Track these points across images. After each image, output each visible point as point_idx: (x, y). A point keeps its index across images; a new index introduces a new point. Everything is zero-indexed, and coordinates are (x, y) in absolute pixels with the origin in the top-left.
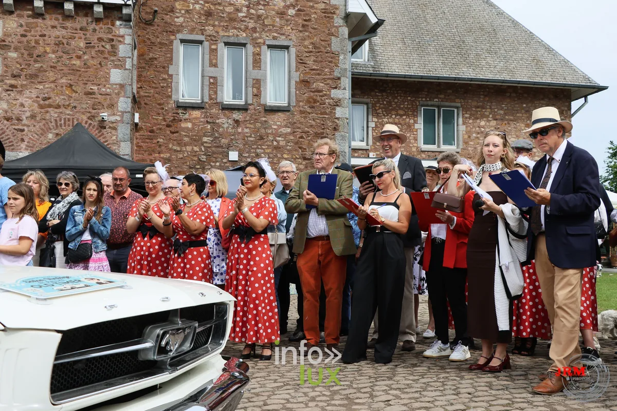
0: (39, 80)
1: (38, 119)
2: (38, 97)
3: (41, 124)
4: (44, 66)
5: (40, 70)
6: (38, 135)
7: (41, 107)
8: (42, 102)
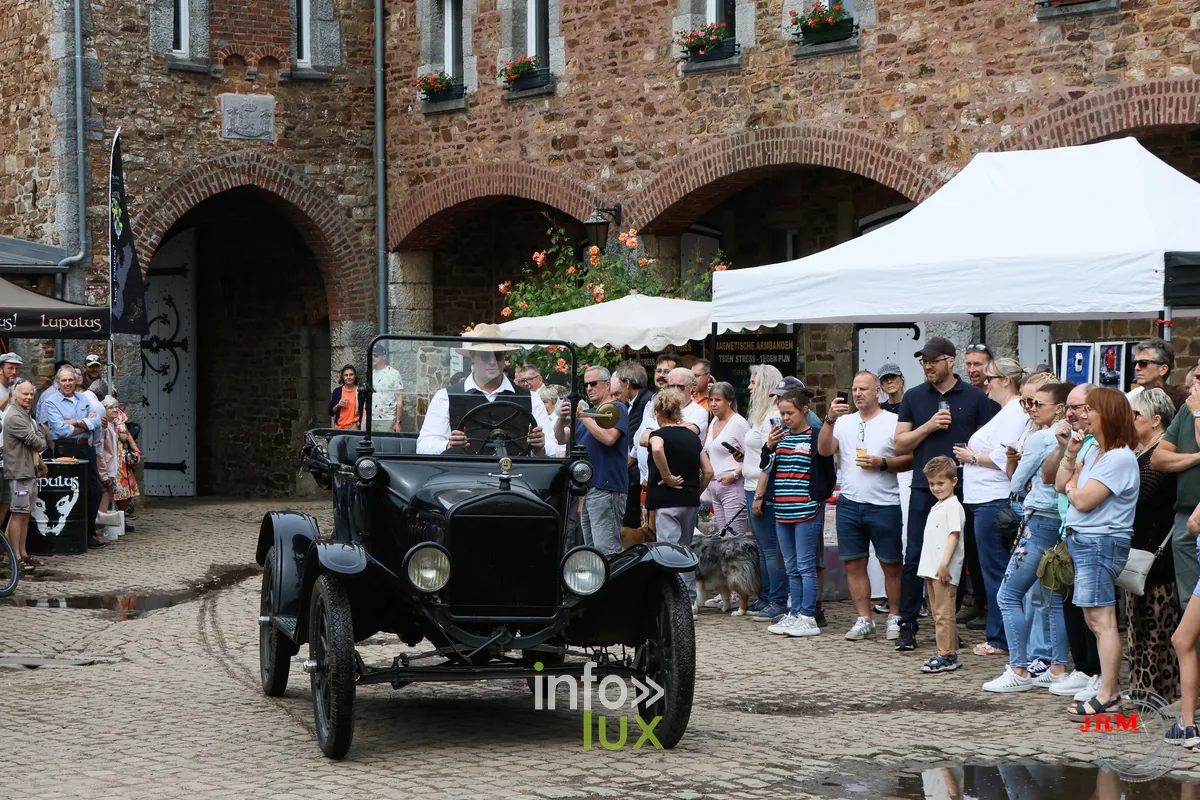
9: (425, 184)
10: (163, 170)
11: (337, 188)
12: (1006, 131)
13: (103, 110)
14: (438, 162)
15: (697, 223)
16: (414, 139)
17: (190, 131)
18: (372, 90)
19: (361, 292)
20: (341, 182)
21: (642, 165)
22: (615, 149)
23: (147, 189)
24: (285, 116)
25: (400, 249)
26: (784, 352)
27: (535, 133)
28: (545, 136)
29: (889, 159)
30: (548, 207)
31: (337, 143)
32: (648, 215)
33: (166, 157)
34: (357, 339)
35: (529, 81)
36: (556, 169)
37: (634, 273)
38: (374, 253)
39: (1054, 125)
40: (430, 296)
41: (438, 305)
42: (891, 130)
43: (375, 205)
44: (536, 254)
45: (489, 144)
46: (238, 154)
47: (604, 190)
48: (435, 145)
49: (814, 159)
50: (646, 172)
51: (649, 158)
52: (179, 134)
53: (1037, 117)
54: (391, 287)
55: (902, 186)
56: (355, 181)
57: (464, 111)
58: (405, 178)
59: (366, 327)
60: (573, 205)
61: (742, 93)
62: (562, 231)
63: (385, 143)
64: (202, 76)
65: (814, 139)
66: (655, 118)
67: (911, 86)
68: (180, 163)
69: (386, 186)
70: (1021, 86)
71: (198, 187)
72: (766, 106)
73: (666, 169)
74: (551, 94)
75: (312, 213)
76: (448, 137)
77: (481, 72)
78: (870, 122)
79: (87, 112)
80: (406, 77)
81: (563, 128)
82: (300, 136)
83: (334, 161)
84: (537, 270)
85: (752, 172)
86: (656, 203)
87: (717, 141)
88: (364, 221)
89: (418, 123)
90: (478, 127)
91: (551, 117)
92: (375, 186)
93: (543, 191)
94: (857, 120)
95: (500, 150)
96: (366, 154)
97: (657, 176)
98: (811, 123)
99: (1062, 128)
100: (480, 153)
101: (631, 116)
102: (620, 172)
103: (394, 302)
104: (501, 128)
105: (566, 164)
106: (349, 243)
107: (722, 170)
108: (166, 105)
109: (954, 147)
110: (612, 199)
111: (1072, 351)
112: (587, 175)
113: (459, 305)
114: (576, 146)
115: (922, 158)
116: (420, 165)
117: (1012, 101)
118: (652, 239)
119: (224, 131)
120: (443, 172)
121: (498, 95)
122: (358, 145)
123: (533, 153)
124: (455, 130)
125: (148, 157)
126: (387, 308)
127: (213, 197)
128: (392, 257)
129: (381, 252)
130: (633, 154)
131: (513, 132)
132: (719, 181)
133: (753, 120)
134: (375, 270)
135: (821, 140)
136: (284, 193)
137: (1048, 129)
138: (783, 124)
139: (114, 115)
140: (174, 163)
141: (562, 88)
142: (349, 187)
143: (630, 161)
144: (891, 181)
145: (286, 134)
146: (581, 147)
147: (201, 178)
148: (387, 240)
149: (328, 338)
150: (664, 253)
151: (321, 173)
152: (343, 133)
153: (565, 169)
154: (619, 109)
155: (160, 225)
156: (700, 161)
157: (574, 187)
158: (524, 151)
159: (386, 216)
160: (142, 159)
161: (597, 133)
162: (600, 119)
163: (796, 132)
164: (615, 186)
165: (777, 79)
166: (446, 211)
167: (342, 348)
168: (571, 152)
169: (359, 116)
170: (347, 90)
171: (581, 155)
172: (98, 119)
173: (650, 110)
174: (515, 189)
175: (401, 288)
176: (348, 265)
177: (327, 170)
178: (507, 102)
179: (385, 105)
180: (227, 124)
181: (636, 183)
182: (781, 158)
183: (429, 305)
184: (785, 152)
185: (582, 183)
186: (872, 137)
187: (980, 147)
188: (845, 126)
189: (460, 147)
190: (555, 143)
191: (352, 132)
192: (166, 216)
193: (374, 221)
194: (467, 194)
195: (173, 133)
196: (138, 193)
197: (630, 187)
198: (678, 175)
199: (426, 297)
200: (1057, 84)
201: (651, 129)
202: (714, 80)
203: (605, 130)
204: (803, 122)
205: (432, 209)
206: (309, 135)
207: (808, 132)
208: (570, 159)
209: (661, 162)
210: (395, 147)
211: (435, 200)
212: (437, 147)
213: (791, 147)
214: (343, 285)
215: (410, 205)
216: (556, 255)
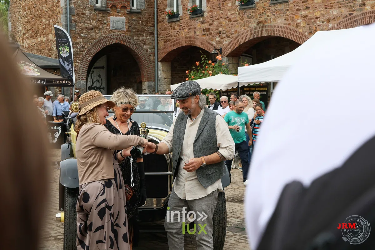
9: (168, 42)
10: (93, 39)
11: (143, 44)
12: (330, 25)
13: (75, 21)
14: (172, 36)
15: (244, 53)
16: (165, 29)
17: (101, 27)
18: (153, 15)
19: (151, 73)
20: (145, 42)
21: (228, 36)
22: (220, 32)
23: (88, 44)
24: (128, 23)
25: (160, 61)
26: (264, 91)
27: (198, 27)
28: (201, 28)
29: (297, 34)
30: (201, 49)
31: (144, 31)
32: (229, 51)
33: (93, 35)
34: (149, 88)
35: (196, 12)
36: (204, 38)
38: (154, 62)
39: (344, 23)
40: (170, 75)
41: (173, 77)
43: (155, 49)
44: (197, 62)
45: (186, 31)
46: (115, 34)
47: (217, 44)
48: (171, 31)
49: (276, 34)
50: (229, 38)
51: (230, 34)
52: (97, 28)
53: (339, 21)
54: (159, 72)
55: (299, 41)
56: (149, 42)
57: (179, 21)
58: (163, 41)
59: (152, 83)
60: (209, 48)
61: (255, 15)
62: (205, 56)
63: (157, 31)
64: (104, 12)
65: (276, 28)
66: (231, 23)
67: (303, 12)
68: (98, 37)
69: (158, 43)
70: (335, 12)
71: (103, 43)
72: (262, 19)
73: (234, 38)
74: (202, 16)
75: (136, 51)
76: (174, 29)
77: (183, 10)
78: (292, 23)
79: (71, 22)
80: (163, 11)
81: (206, 26)
82: (133, 29)
83: (143, 36)
84: (197, 67)
85: (258, 38)
86: (231, 47)
87: (248, 29)
88: (151, 53)
89: (166, 25)
90: (182, 26)
91: (202, 23)
92: (155, 43)
93: (200, 44)
94: (288, 22)
95: (188, 32)
96: (152, 34)
97: (232, 40)
98: (275, 24)
99: (346, 24)
100: (183, 33)
101: (225, 22)
102: (221, 38)
103: (160, 76)
104: (189, 26)
105: (207, 36)
106: (147, 59)
107: (250, 38)
108: (94, 20)
109: (314, 30)
110: (219, 46)
112: (212, 39)
113: (179, 77)
114: (209, 31)
115: (306, 34)
116: (167, 37)
117: (332, 17)
118: (231, 58)
119: (111, 27)
120: (173, 39)
121: (188, 17)
122: (150, 31)
123: (198, 33)
124: (176, 27)
125: (88, 35)
126: (158, 78)
127: (107, 46)
128: (159, 63)
129: (156, 62)
130: (225, 33)
131: (192, 27)
132: (249, 41)
133: (259, 23)
134: (154, 67)
135: (278, 29)
136: (128, 45)
137: (342, 25)
138: (267, 24)
139: (79, 23)
140: (96, 37)
141: (206, 14)
142: (147, 43)
143: (224, 35)
144: (296, 40)
145: (128, 28)
146: (211, 31)
147: (104, 41)
148: (158, 58)
149: (141, 87)
150: (234, 62)
151: (139, 39)
152: (145, 28)
153: (206, 38)
154: (221, 20)
155: (92, 54)
156: (244, 35)
157: (209, 43)
158: (195, 33)
159: (158, 52)
160: (87, 35)
161: (215, 27)
162: (216, 23)
163: (270, 26)
164: (220, 42)
165: (265, 11)
166: (174, 50)
167: (145, 89)
168: (208, 33)
169: (150, 23)
170: (147, 16)
171: (211, 34)
172: (74, 24)
173: (230, 20)
174: (193, 44)
175: (162, 72)
176: (147, 66)
177: (141, 38)
178: (190, 18)
179: (157, 20)
180: (111, 25)
181: (226, 42)
182: (266, 34)
183: (170, 77)
184: (267, 32)
185: (211, 42)
186: (292, 28)
187: (323, 30)
188: (284, 24)
189: (178, 32)
190: (204, 30)
191: (148, 28)
192: (94, 52)
193: (155, 53)
194: (180, 45)
195: (95, 28)
196: (85, 45)
197: (224, 43)
198: (238, 39)
199: (169, 75)
200: (345, 11)
201: (230, 26)
202: (248, 11)
203: (218, 26)
204: (273, 23)
205: (170, 49)
206: (135, 28)
207: (274, 26)
208: (208, 35)
209: (233, 35)
210: (160, 32)
211: (171, 47)
212: (172, 32)
213: (269, 31)
214: (145, 71)
215: (165, 48)
216: (203, 63)
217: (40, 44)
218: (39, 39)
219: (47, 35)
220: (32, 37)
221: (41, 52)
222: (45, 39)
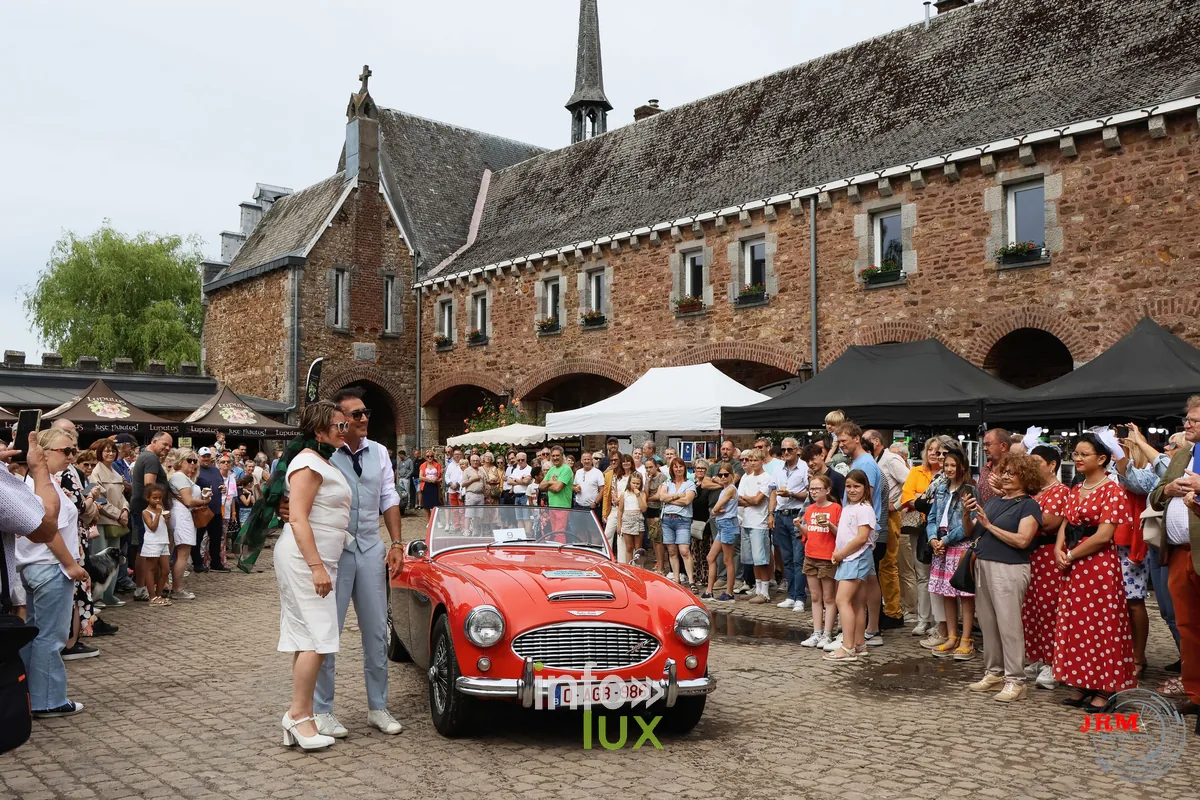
0: (1117, 248)
1: (1117, 308)
2: (1116, 275)
3: (1123, 315)
4: (1124, 226)
5: (1118, 233)
6: (1119, 333)
7: (1122, 289)
8: (1122, 282)
9: (436, 380)
10: (329, 373)
11: (400, 381)
12: (664, 361)
13: (305, 348)
14: (441, 371)
15: (543, 396)
16: (432, 361)
17: (341, 357)
18: (415, 342)
19: (409, 423)
20: (402, 379)
21: (522, 373)
22: (511, 366)
23: (322, 380)
24: (380, 352)
25: (426, 406)
26: (575, 447)
27: (480, 360)
28: (484, 361)
29: (620, 372)
30: (484, 389)
32: (524, 393)
33: (330, 367)
34: (407, 442)
35: (478, 339)
36: (488, 374)
37: (518, 416)
38: (415, 407)
39: (682, 359)
41: (441, 429)
42: (619, 360)
43: (416, 388)
44: (479, 408)
45: (462, 364)
46: (360, 367)
47: (507, 383)
49: (590, 371)
50: (524, 376)
51: (525, 370)
52: (336, 358)
53: (675, 355)
54: (422, 422)
55: (623, 382)
56: (408, 379)
57: (452, 350)
58: (428, 378)
59: (412, 437)
60: (495, 388)
61: (562, 345)
62: (489, 399)
63: (420, 363)
64: (346, 335)
65: (589, 364)
66: (527, 354)
67: (627, 343)
68: (336, 370)
69: (420, 381)
70: (669, 344)
71: (343, 379)
72: (569, 351)
73: (531, 375)
74: (486, 344)
75: (390, 391)
76: (445, 362)
77: (459, 335)
78: (611, 357)
79: (299, 349)
80: (429, 337)
81: (491, 358)
82: (386, 360)
83: (400, 370)
84: (479, 415)
85: (565, 376)
86: (527, 388)
87: (551, 364)
88: (411, 395)
89: (434, 356)
90: (457, 358)
91: (486, 354)
92: (416, 381)
93: (483, 383)
94: (605, 355)
95: (466, 367)
96: (412, 367)
97: (528, 377)
98: (588, 357)
99: (685, 360)
100: (458, 368)
101: (519, 353)
102: (514, 375)
103: (423, 427)
104: (467, 358)
105: (492, 372)
106: (405, 403)
107: (553, 375)
108: (331, 346)
109: (644, 367)
110: (509, 387)
111: (685, 445)
112: (500, 377)
114: (496, 365)
115: (631, 371)
116: (434, 372)
117: (665, 349)
118: (526, 402)
119: (355, 358)
120: (443, 375)
121: (466, 344)
122: (410, 364)
123: (479, 368)
124: (448, 358)
125: (323, 367)
126: (420, 430)
128: (422, 409)
129: (418, 407)
130: (518, 369)
131: (471, 359)
132: (552, 380)
133: (566, 356)
134: (415, 414)
135: (592, 364)
136: (379, 383)
137: (680, 360)
138: (577, 357)
139: (309, 350)
140: (334, 370)
141: (491, 342)
142: (405, 381)
143: (517, 371)
144: (619, 380)
145: (380, 359)
146: (498, 366)
147: (345, 376)
148: (420, 402)
150: (530, 408)
151: (394, 375)
152: (403, 359)
153: (492, 375)
154: (513, 351)
156: (545, 372)
157: (495, 382)
158: (475, 367)
159: (420, 393)
161: (504, 360)
162: (505, 354)
163: (582, 361)
164: (511, 381)
165: (575, 340)
166: (444, 391)
168: (494, 367)
169: (410, 353)
170: (406, 342)
171: (498, 369)
172: (303, 351)
173: (526, 351)
174: (472, 382)
175: (426, 422)
176: (404, 412)
177: (397, 374)
178: (469, 347)
179: (421, 348)
180: (356, 355)
181: (520, 380)
182: (576, 370)
183: (437, 429)
184: (578, 368)
185: (498, 380)
186: (612, 363)
187: (653, 366)
188: (601, 358)
189: (450, 365)
190: (488, 364)
191: (407, 358)
193: (416, 395)
194: (453, 384)
195: (333, 358)
197: (517, 382)
198: (536, 377)
199: (436, 425)
200: (683, 343)
201: (526, 359)
202: (551, 340)
203: (508, 359)
204: (585, 357)
205: (439, 390)
206: (390, 360)
207: (587, 360)
208: (494, 371)
209: (529, 372)
210: (424, 365)
211: (440, 386)
212: (441, 365)
213: (580, 365)
214: (401, 421)
215: (430, 388)
216: (487, 409)
217: (250, 379)
218: (250, 373)
219: (262, 367)
220: (238, 369)
221: (251, 390)
222: (258, 373)
